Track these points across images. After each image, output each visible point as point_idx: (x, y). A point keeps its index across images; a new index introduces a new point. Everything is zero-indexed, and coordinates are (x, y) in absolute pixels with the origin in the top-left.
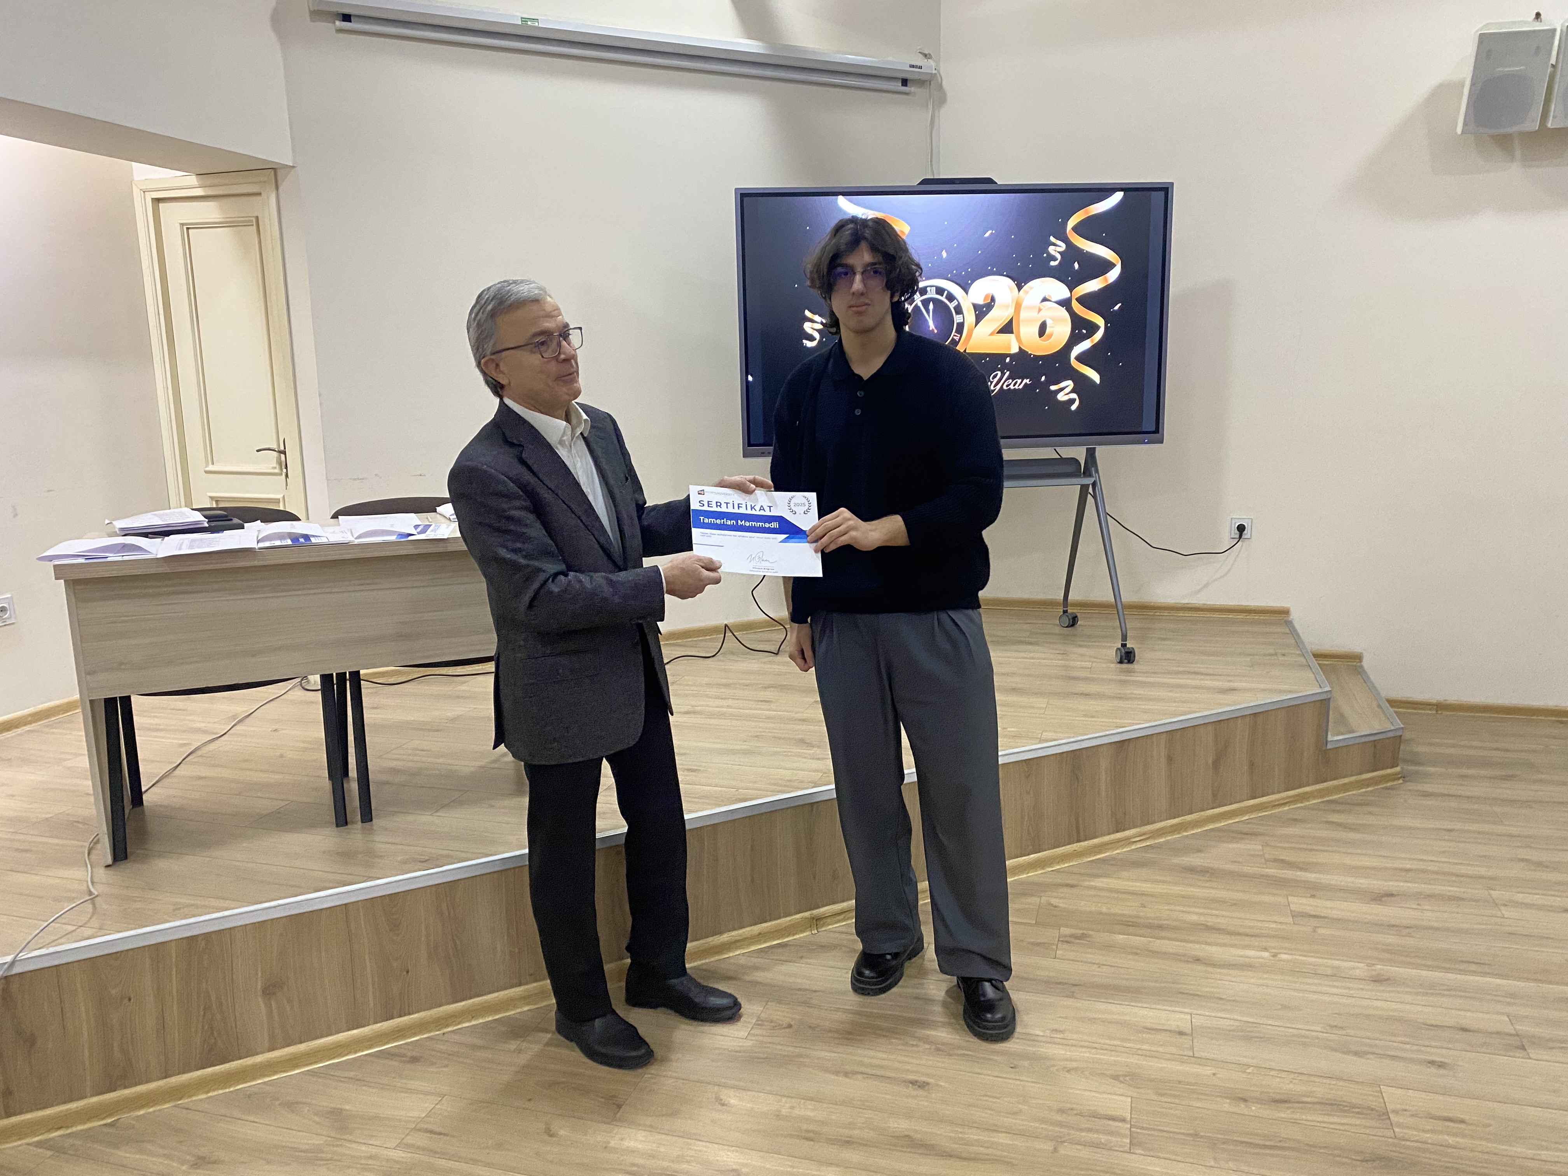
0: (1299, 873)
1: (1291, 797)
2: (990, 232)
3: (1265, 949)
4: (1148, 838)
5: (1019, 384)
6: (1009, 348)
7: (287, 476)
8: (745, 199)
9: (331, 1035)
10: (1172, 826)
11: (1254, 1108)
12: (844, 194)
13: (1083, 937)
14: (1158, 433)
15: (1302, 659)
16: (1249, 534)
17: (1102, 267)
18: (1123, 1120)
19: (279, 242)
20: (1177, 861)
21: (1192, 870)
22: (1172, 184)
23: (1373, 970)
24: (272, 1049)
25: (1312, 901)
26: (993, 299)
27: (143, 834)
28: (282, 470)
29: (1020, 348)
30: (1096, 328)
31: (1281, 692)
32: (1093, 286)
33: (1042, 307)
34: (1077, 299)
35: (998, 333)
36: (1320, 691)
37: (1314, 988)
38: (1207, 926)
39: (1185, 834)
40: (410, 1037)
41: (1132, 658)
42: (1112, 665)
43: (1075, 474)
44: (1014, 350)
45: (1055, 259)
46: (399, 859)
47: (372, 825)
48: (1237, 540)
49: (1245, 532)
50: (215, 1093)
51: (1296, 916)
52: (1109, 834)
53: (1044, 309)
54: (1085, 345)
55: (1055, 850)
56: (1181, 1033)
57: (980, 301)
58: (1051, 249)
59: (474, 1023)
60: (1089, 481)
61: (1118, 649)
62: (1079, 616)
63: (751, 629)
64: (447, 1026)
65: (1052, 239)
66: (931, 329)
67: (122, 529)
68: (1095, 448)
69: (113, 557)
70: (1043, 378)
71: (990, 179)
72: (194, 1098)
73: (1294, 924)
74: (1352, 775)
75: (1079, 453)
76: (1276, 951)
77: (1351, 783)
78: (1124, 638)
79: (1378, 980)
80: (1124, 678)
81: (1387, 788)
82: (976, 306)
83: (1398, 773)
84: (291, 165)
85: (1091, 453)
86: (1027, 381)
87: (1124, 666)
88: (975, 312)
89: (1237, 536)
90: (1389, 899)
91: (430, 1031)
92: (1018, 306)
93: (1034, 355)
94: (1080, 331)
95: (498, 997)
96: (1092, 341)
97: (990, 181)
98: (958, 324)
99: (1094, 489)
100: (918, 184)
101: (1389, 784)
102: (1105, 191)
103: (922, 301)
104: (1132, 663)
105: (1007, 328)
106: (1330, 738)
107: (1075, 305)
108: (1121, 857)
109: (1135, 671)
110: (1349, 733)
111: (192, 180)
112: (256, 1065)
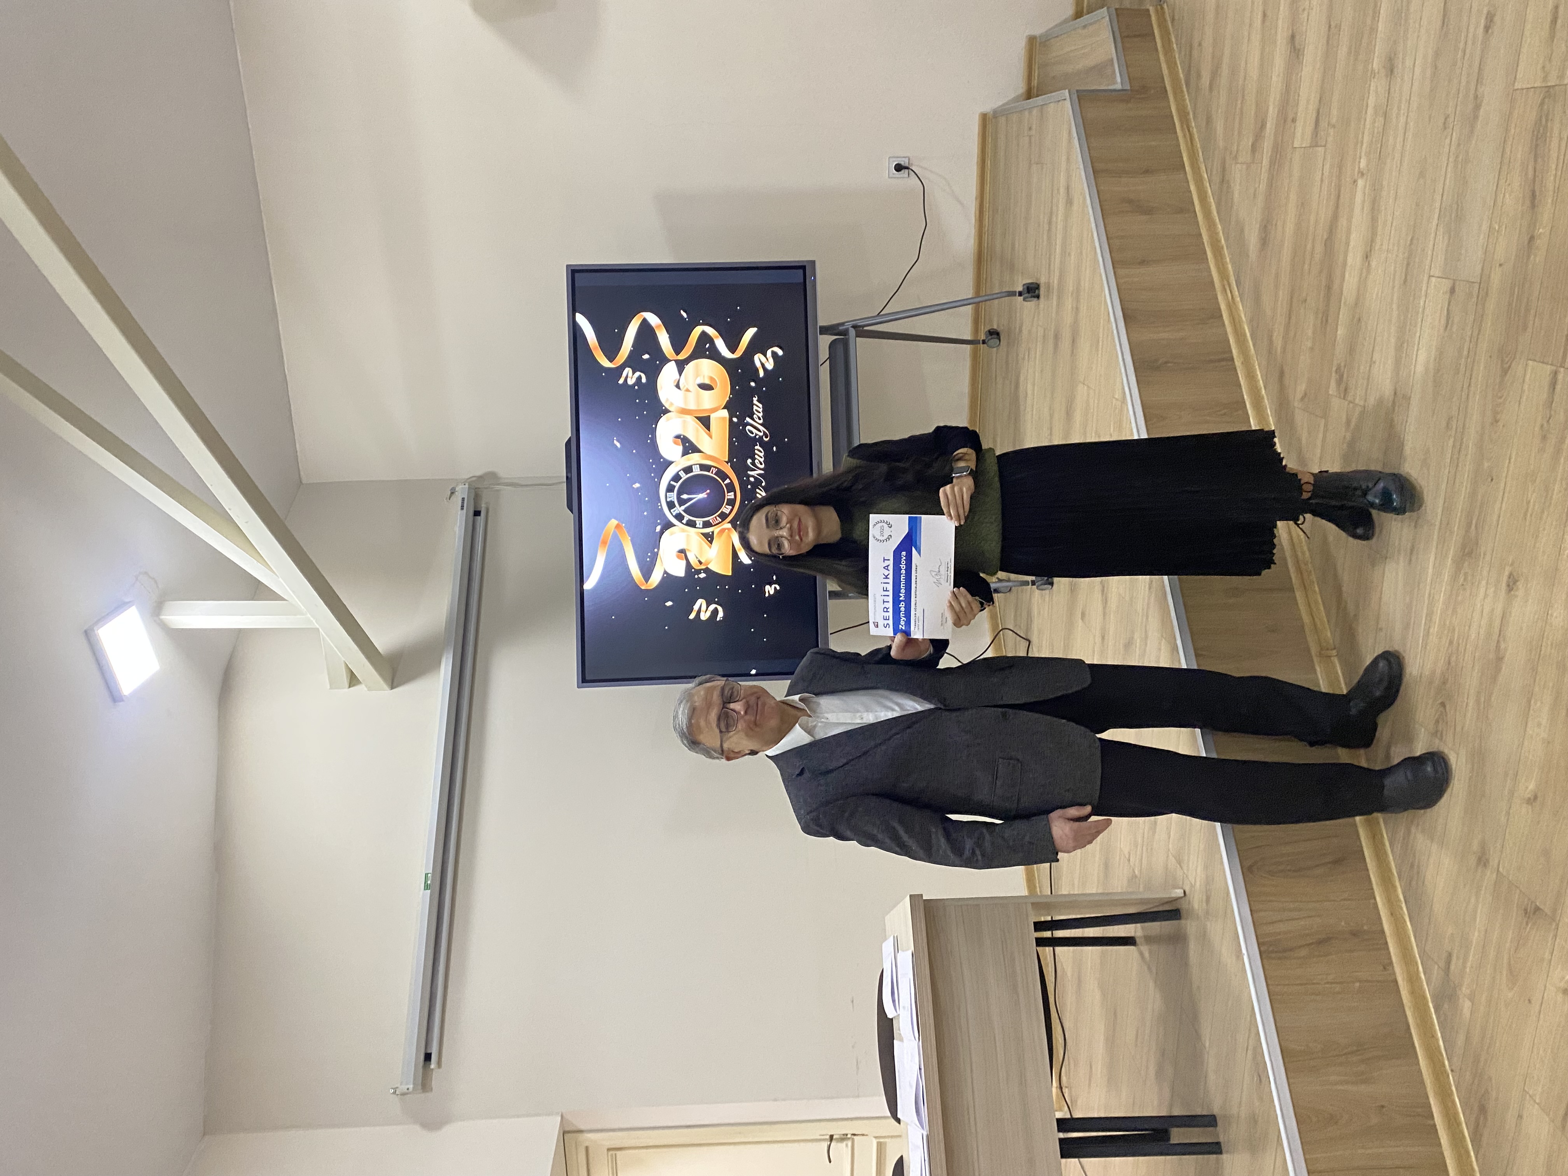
0: (1267, 132)
1: (1182, 124)
2: (615, 442)
4: (1228, 283)
5: (758, 408)
6: (724, 418)
7: (855, 1135)
8: (588, 678)
10: (1215, 256)
11: (1541, 230)
12: (582, 582)
13: (1340, 373)
14: (805, 266)
15: (1035, 112)
16: (904, 159)
17: (646, 333)
18: (1556, 373)
20: (1252, 258)
21: (1264, 242)
22: (567, 266)
23: (1379, 72)
25: (1300, 121)
26: (678, 437)
28: (848, 1140)
29: (724, 408)
30: (704, 334)
31: (1070, 141)
32: (664, 339)
33: (685, 388)
34: (677, 353)
36: (1068, 99)
37: (1400, 139)
38: (1328, 238)
39: (1223, 241)
40: (1456, 1109)
41: (1034, 285)
42: (1042, 306)
43: (846, 344)
44: (725, 413)
45: (640, 378)
47: (1220, 1117)
48: (910, 171)
49: (902, 163)
51: (1317, 142)
52: (1224, 326)
53: (687, 386)
54: (720, 344)
55: (1241, 383)
56: (1452, 291)
57: (680, 448)
58: (631, 382)
60: (852, 332)
61: (1024, 300)
64: (1443, 1064)
65: (621, 381)
66: (706, 496)
68: (820, 327)
70: (752, 384)
71: (564, 444)
73: (1325, 146)
74: (1158, 59)
75: (825, 341)
76: (1357, 169)
77: (1167, 62)
78: (1012, 294)
79: (1390, 68)
80: (1055, 293)
81: (1173, 20)
82: (685, 453)
83: (1156, 10)
84: (560, 1117)
85: (825, 330)
86: (755, 399)
87: (1042, 293)
88: (690, 453)
89: (907, 171)
90: (1297, 41)
91: (1450, 1087)
92: (684, 411)
93: (731, 394)
94: (708, 349)
96: (717, 337)
97: (568, 444)
98: (701, 470)
99: (861, 326)
100: (572, 513)
101: (1168, 17)
102: (575, 331)
103: (681, 503)
104: (1039, 285)
105: (705, 422)
106: (1118, 86)
107: (683, 356)
108: (1249, 313)
109: (1048, 285)
110: (1112, 65)
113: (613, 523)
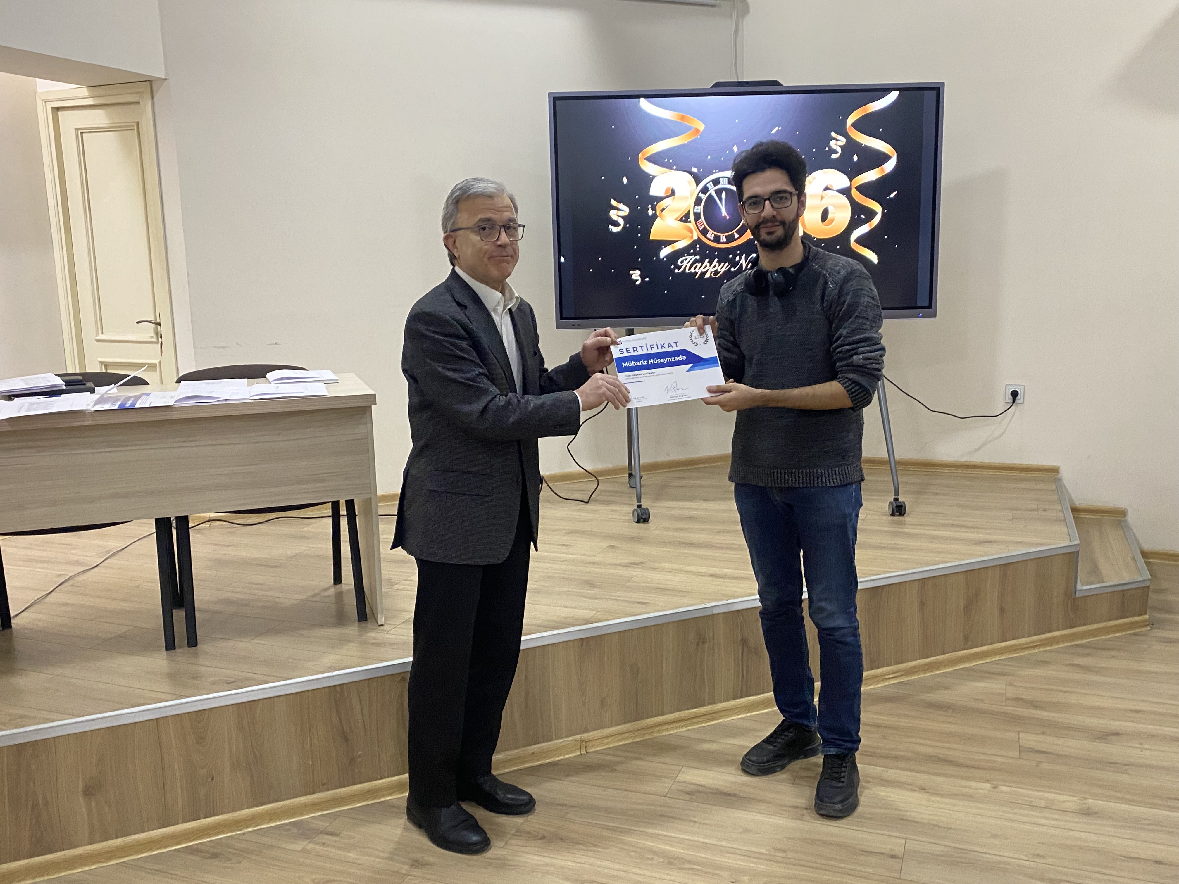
0: (1033, 711)
1: (1041, 640)
2: (777, 128)
3: (988, 781)
4: (901, 676)
7: (162, 344)
8: (558, 102)
9: (143, 831)
10: (925, 665)
12: (646, 96)
14: (932, 308)
15: (1061, 514)
16: (1022, 400)
17: (877, 159)
19: (154, 143)
20: (924, 697)
21: (936, 706)
22: (943, 84)
23: (1085, 804)
24: (93, 842)
25: (1041, 738)
28: (157, 339)
30: (874, 213)
31: (1032, 544)
32: (871, 176)
33: (824, 195)
34: (856, 188)
36: (1071, 544)
38: (939, 758)
39: (937, 672)
40: (215, 835)
41: (903, 512)
42: (884, 518)
45: (836, 152)
46: (211, 680)
47: (197, 650)
48: (1011, 404)
49: (1018, 397)
51: (1023, 751)
53: (826, 197)
54: (864, 229)
56: (893, 857)
58: (832, 143)
59: (272, 825)
61: (891, 503)
64: (248, 827)
65: (833, 134)
66: (723, 215)
71: (776, 81)
73: (1020, 758)
74: (1100, 622)
76: (999, 783)
77: (1099, 629)
78: (897, 492)
79: (1087, 813)
80: (896, 529)
81: (1135, 634)
83: (1145, 621)
84: (164, 77)
87: (896, 518)
89: (1011, 401)
90: (1114, 738)
91: (232, 831)
93: (817, 239)
94: (859, 216)
95: (294, 802)
96: (870, 226)
97: (776, 83)
100: (712, 87)
101: (1137, 630)
102: (883, 91)
103: (716, 191)
104: (903, 515)
106: (1079, 587)
107: (855, 194)
108: (873, 691)
109: (903, 523)
110: (1099, 583)
111: (84, 91)
112: (77, 856)
113: (701, 127)
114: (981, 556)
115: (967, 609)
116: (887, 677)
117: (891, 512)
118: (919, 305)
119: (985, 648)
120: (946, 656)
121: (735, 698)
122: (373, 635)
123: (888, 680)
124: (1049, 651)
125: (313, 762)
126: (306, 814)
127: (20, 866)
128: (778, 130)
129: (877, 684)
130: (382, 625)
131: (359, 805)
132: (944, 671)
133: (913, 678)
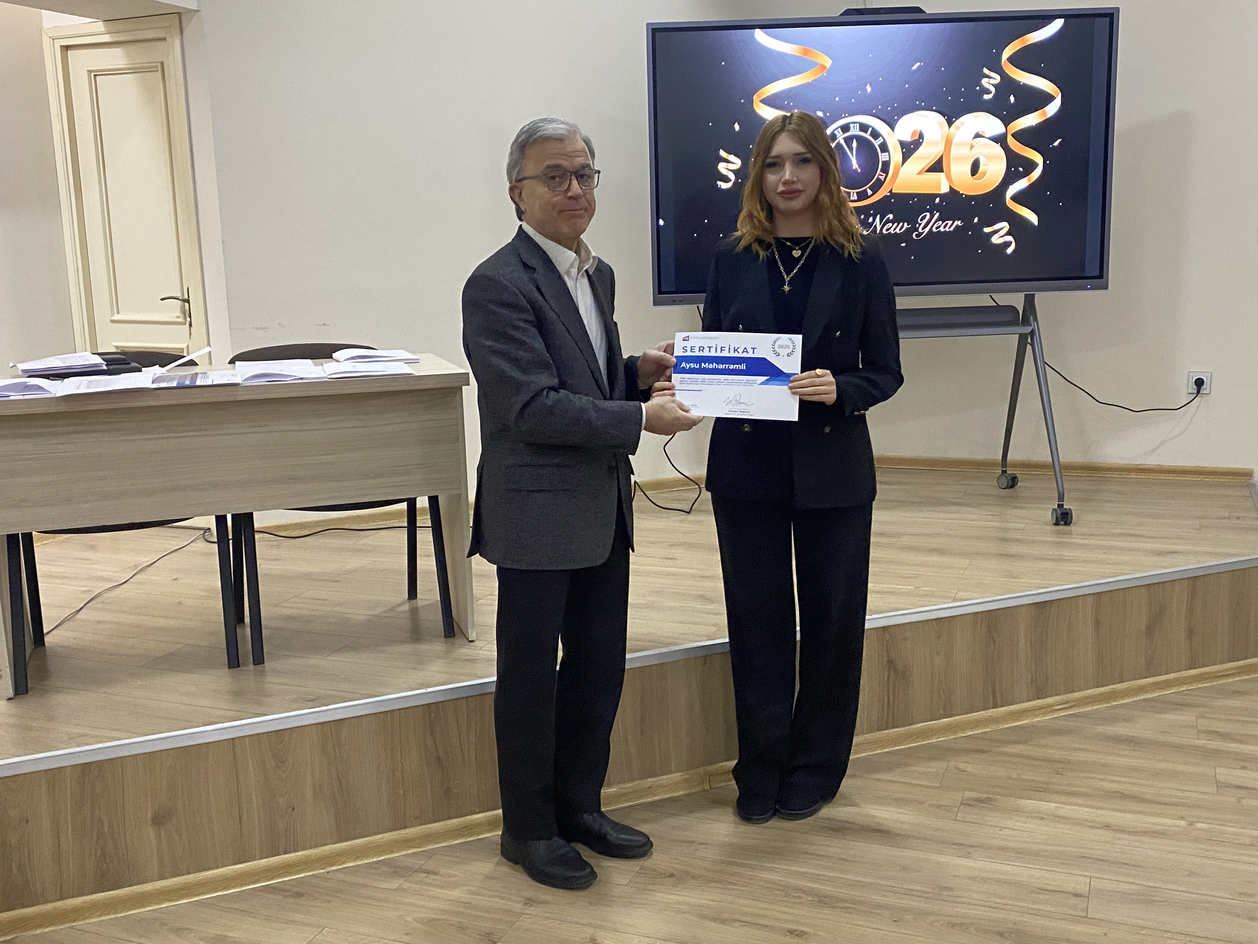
0: (1231, 745)
1: (1237, 668)
2: (918, 64)
4: (1072, 707)
5: (950, 226)
6: (939, 188)
7: (190, 325)
8: (658, 35)
9: (217, 868)
10: (1100, 695)
12: (762, 27)
13: (987, 801)
14: (1102, 277)
15: (1257, 523)
16: (1208, 389)
17: (1038, 100)
19: (183, 88)
20: (1100, 729)
21: (1117, 740)
22: (1118, 9)
24: (162, 878)
25: (1241, 773)
26: (921, 136)
27: (44, 673)
28: (185, 319)
29: (951, 188)
30: (1034, 165)
31: (1229, 555)
32: (1031, 120)
33: (974, 144)
34: (1013, 135)
35: (927, 171)
38: (1123, 794)
39: (1114, 703)
40: (296, 874)
41: (1069, 520)
42: (1046, 527)
43: (1014, 322)
44: (945, 189)
45: (988, 92)
46: (287, 698)
47: (264, 668)
48: (1195, 395)
49: (1204, 387)
50: (108, 917)
51: (1221, 787)
52: (1029, 700)
53: (976, 146)
54: (1022, 184)
55: (969, 715)
56: (1077, 895)
57: (908, 138)
58: (985, 82)
59: (358, 863)
60: (1028, 330)
61: (1054, 510)
62: (1018, 476)
63: (666, 488)
64: (332, 865)
65: (986, 71)
66: (854, 168)
67: (24, 371)
68: (1034, 294)
69: (15, 396)
70: (976, 220)
72: (87, 921)
73: (1218, 794)
75: (1017, 300)
76: (1195, 820)
78: (1061, 497)
80: (1061, 540)
82: (903, 144)
84: (196, 9)
85: (1030, 301)
86: (958, 223)
87: (1062, 528)
88: (902, 150)
89: (1196, 392)
91: (314, 870)
92: (949, 143)
93: (966, 195)
94: (1016, 169)
95: (382, 838)
96: (1029, 180)
97: (918, 10)
98: (883, 162)
99: (1032, 340)
100: (841, 15)
102: (1045, 18)
103: (846, 139)
104: (1069, 524)
105: (937, 167)
107: (1012, 142)
108: (1041, 724)
109: (1070, 533)
111: (100, 26)
112: (146, 892)
113: (828, 63)
114: (1165, 568)
115: (1149, 630)
116: (1057, 708)
117: (1054, 522)
118: (1086, 275)
119: (1171, 676)
120: (1125, 685)
121: (880, 729)
122: (464, 651)
123: (1058, 712)
124: (1246, 680)
125: (404, 792)
126: (397, 852)
127: (83, 902)
128: (919, 67)
129: (1044, 716)
130: (472, 641)
131: (456, 842)
132: (1122, 702)
133: (1086, 709)
